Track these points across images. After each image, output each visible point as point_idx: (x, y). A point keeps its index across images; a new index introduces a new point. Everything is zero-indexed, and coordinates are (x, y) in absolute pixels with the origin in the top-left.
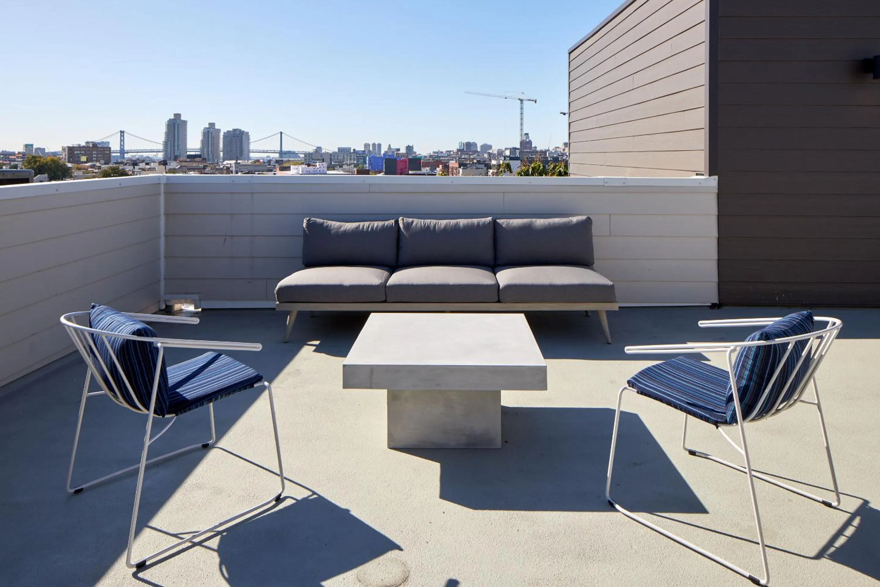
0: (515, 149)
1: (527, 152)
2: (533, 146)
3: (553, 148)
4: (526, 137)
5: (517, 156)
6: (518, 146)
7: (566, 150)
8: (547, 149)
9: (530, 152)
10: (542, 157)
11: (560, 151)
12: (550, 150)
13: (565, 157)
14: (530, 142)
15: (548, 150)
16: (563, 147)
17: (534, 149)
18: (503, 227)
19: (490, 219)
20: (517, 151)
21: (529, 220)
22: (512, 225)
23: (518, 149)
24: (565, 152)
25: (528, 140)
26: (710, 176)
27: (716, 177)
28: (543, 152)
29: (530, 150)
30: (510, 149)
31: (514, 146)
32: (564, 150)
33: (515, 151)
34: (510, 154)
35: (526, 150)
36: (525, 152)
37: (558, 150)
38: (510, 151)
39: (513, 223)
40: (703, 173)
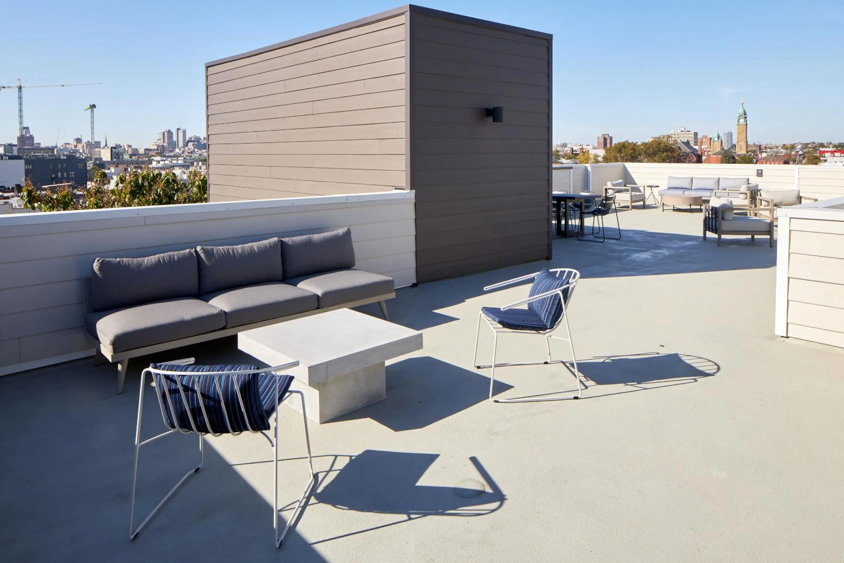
0: (11, 145)
1: (29, 149)
2: (35, 142)
3: (62, 144)
4: (25, 131)
5: (14, 154)
6: (15, 142)
7: (78, 147)
8: (54, 145)
9: (32, 149)
10: (49, 155)
11: (71, 148)
12: (58, 147)
13: (79, 154)
14: (32, 138)
15: (56, 147)
16: (75, 144)
17: (37, 145)
18: (289, 244)
19: (276, 239)
20: (14, 148)
21: (307, 236)
22: (297, 243)
23: (15, 146)
24: (77, 149)
25: (28, 135)
26: (411, 190)
27: (414, 191)
28: (50, 149)
29: (32, 146)
30: (5, 145)
31: (9, 142)
32: (76, 146)
33: (12, 149)
34: (5, 151)
35: (25, 147)
36: (25, 149)
37: (68, 146)
38: (5, 148)
39: (296, 240)
40: (404, 188)
